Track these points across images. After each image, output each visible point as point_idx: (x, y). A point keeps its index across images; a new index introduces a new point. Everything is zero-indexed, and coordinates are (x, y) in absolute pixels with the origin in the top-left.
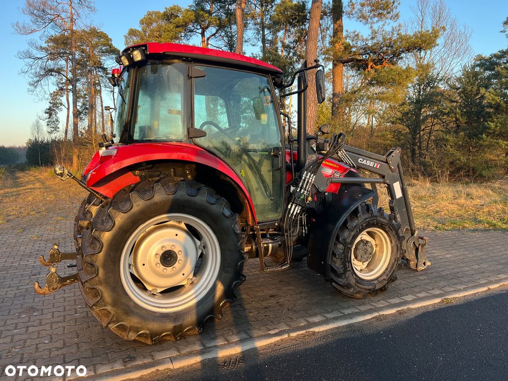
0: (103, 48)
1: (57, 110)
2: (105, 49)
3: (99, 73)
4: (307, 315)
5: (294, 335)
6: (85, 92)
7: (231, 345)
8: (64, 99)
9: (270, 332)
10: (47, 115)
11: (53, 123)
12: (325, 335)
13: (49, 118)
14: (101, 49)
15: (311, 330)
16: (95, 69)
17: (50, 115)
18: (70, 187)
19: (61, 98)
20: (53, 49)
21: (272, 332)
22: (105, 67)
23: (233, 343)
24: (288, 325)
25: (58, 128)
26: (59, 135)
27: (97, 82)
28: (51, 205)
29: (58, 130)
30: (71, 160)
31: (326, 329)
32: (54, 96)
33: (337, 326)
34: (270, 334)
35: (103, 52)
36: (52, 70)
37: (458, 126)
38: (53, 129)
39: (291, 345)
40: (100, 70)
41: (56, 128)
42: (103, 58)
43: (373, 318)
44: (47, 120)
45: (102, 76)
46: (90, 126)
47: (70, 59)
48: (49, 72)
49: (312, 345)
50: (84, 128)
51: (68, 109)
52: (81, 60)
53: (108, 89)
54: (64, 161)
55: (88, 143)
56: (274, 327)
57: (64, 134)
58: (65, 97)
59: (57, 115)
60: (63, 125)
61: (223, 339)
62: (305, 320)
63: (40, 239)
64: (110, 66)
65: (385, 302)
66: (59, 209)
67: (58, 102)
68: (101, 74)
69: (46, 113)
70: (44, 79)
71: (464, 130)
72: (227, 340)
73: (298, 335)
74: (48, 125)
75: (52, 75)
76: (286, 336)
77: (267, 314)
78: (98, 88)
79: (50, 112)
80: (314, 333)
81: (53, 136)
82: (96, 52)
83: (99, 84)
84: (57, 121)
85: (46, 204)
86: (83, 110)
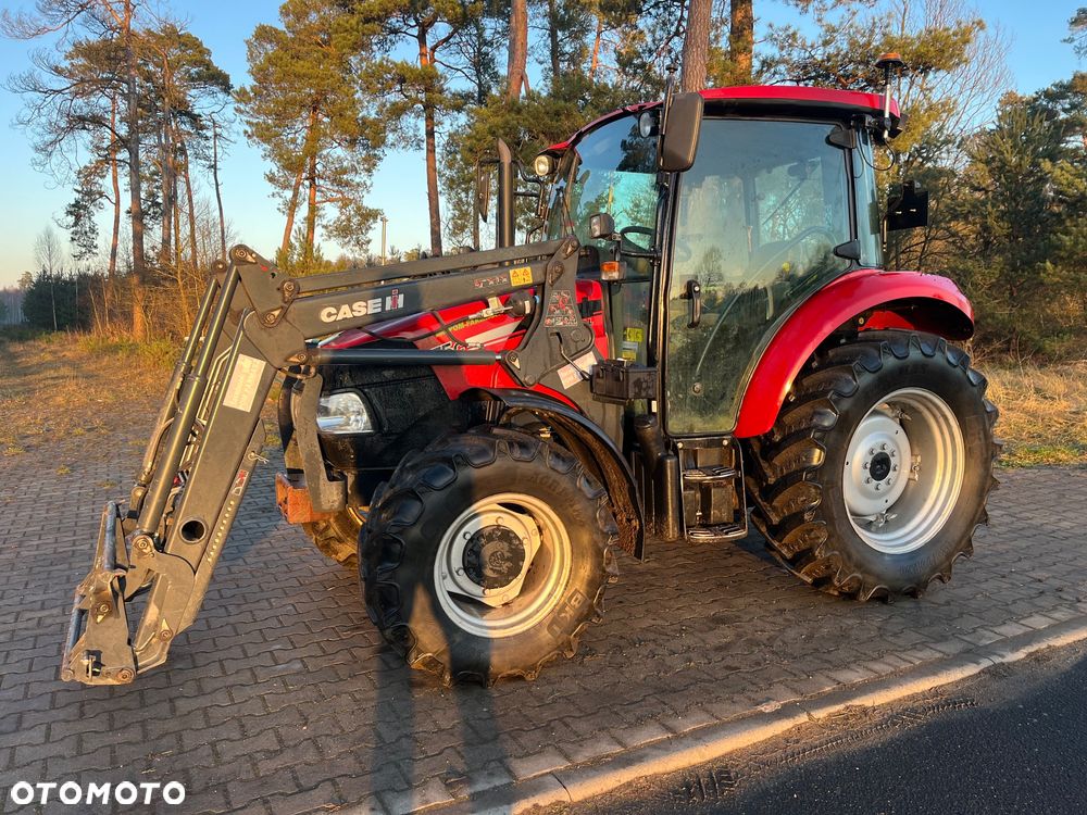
0: (193, 71)
1: (92, 208)
2: (197, 73)
3: (183, 126)
4: (827, 665)
5: (821, 714)
6: (153, 168)
7: (685, 741)
8: (106, 183)
9: (760, 708)
10: (71, 219)
11: (84, 237)
12: (895, 715)
13: (76, 224)
14: (188, 71)
15: (857, 702)
16: (175, 117)
17: (78, 217)
18: (140, 374)
19: (101, 181)
20: (83, 72)
21: (767, 708)
22: (196, 112)
23: (685, 735)
24: (795, 691)
25: (96, 247)
26: (98, 263)
27: (179, 145)
28: (111, 415)
29: (95, 251)
30: (128, 317)
31: (887, 700)
32: (88, 175)
33: (910, 693)
34: (762, 713)
35: (193, 80)
36: (82, 119)
37: (987, 243)
38: (84, 250)
39: (823, 740)
40: (185, 118)
41: (90, 248)
42: (193, 92)
43: (983, 671)
44: (72, 229)
45: (189, 133)
46: (166, 242)
47: (123, 94)
48: (79, 122)
49: (874, 740)
50: (153, 248)
51: (117, 204)
52: (145, 97)
53: (203, 162)
54: (111, 320)
55: (165, 279)
56: (765, 694)
57: (109, 261)
58: (109, 177)
59: (93, 218)
60: (106, 240)
61: (657, 725)
62: (827, 677)
63: (118, 488)
64: (207, 112)
65: (992, 634)
66: (134, 423)
67: (94, 189)
68: (186, 127)
69: (69, 213)
70: (69, 137)
71: (1001, 252)
72: (669, 729)
73: (829, 715)
74: (73, 239)
75: (84, 128)
76: (803, 718)
77: (729, 661)
78: (181, 159)
79: (78, 211)
80: (865, 711)
81: (83, 265)
82: (176, 80)
83: (183, 151)
84: (93, 231)
85: (99, 411)
86: (150, 207)
